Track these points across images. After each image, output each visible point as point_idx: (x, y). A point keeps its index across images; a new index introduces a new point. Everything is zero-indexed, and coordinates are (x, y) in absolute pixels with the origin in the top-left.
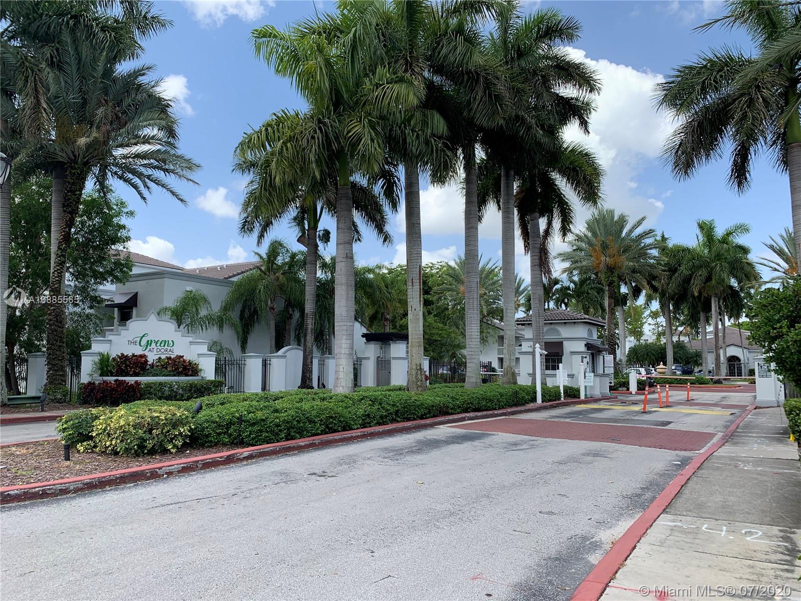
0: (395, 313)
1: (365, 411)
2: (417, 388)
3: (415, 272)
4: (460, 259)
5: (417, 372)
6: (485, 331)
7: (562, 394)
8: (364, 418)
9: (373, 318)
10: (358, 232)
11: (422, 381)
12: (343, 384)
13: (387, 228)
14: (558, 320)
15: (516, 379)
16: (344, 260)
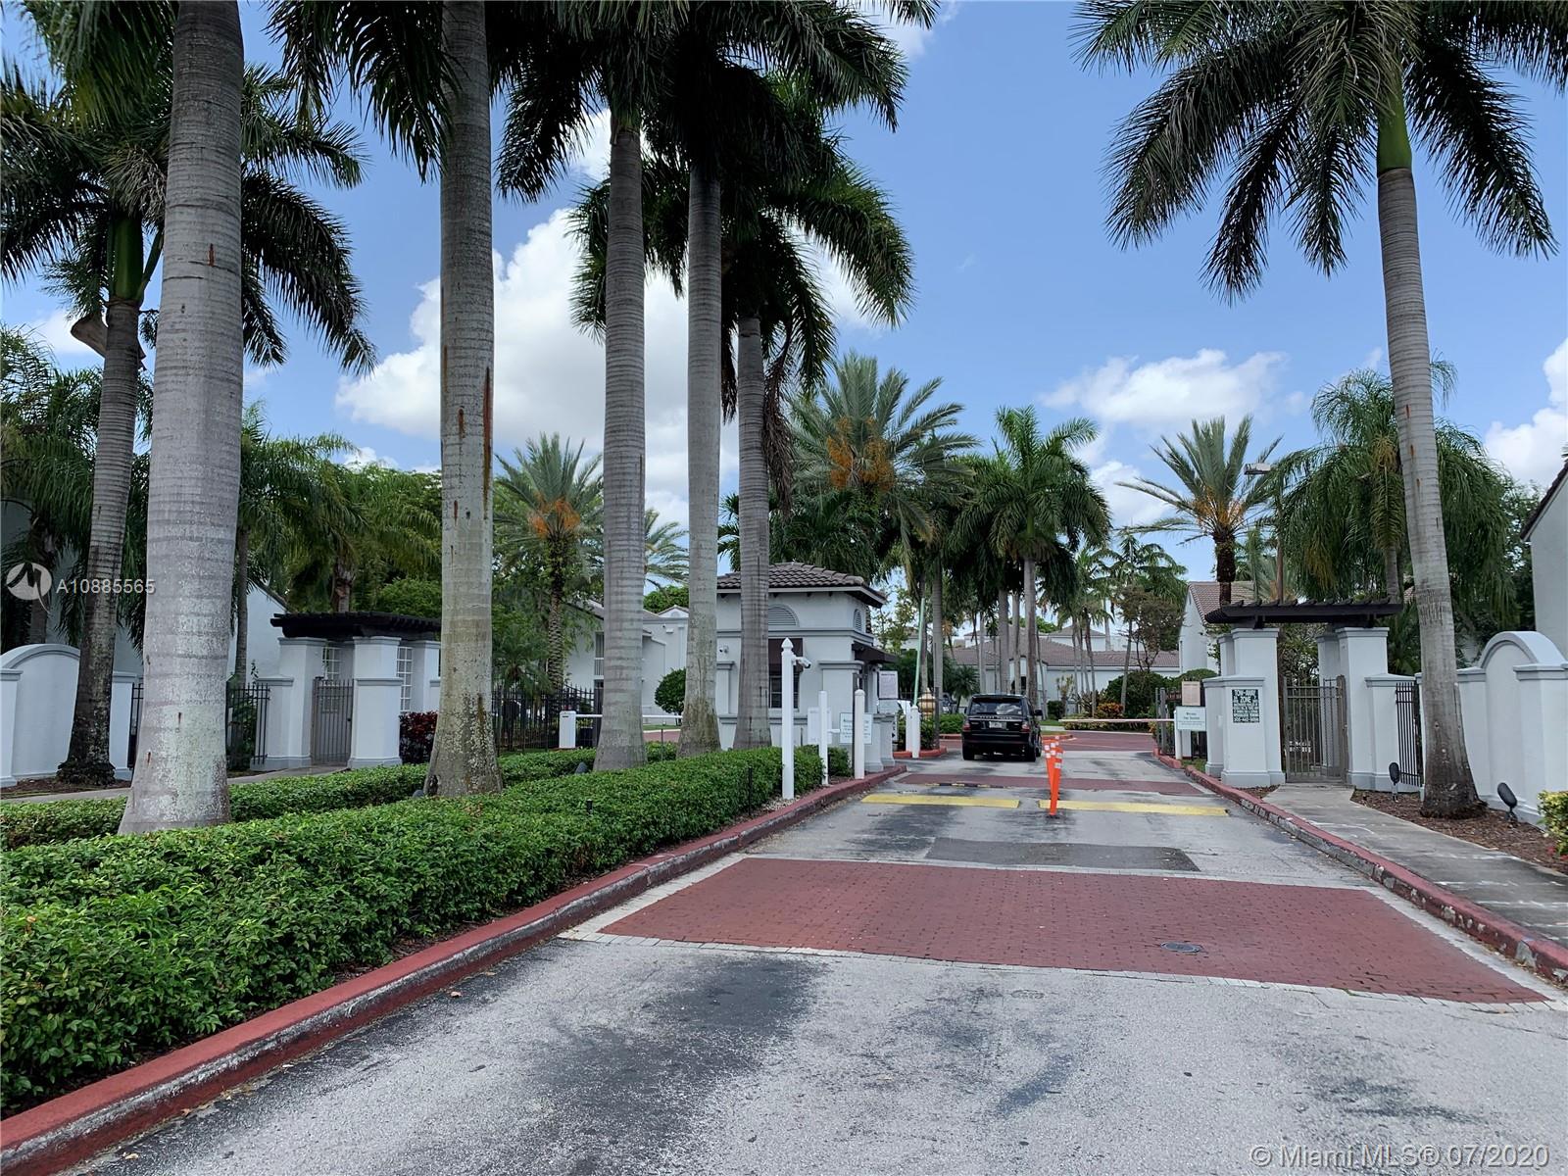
0: (368, 566)
1: (271, 924)
2: (467, 778)
3: (471, 391)
4: (532, 449)
5: (468, 726)
6: (571, 622)
7: (826, 770)
8: (263, 960)
9: (305, 578)
10: (271, 334)
11: (483, 752)
12: (177, 779)
13: (358, 323)
14: (795, 586)
15: (717, 732)
16: (199, 270)
